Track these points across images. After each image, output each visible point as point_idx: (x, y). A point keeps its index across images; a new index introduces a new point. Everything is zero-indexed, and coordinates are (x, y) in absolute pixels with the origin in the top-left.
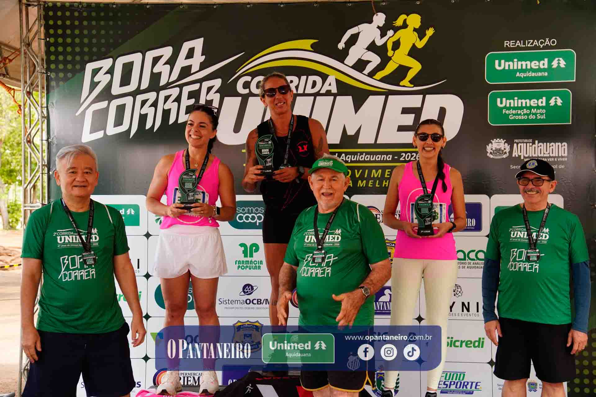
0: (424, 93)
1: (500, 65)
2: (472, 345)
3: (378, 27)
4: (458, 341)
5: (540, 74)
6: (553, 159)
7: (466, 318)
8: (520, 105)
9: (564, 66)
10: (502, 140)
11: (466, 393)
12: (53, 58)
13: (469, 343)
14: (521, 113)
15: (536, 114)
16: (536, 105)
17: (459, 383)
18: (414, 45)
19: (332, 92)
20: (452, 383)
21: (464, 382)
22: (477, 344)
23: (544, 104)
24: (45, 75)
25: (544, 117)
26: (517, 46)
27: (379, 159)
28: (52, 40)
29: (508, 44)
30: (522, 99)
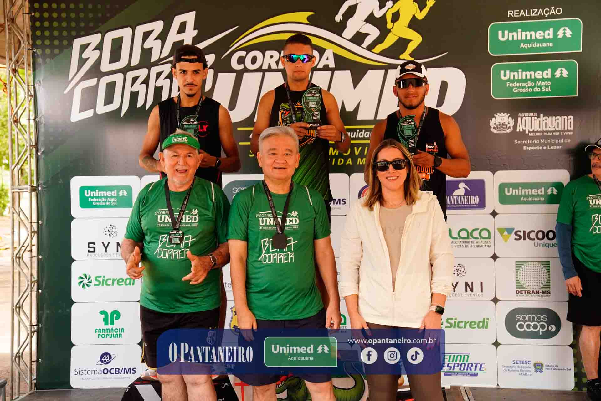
1: (503, 36)
2: (476, 326)
4: (462, 322)
5: (545, 45)
6: (558, 133)
7: (470, 298)
8: (524, 78)
9: (570, 36)
10: (505, 114)
11: (471, 375)
12: (38, 33)
13: (473, 323)
14: (525, 86)
15: (540, 87)
16: (541, 77)
17: (463, 365)
18: (414, 16)
19: (330, 66)
20: (456, 365)
21: (468, 364)
22: (481, 325)
23: (549, 76)
24: (31, 52)
25: (549, 89)
26: (522, 15)
28: (37, 15)
29: (511, 14)
30: (526, 71)
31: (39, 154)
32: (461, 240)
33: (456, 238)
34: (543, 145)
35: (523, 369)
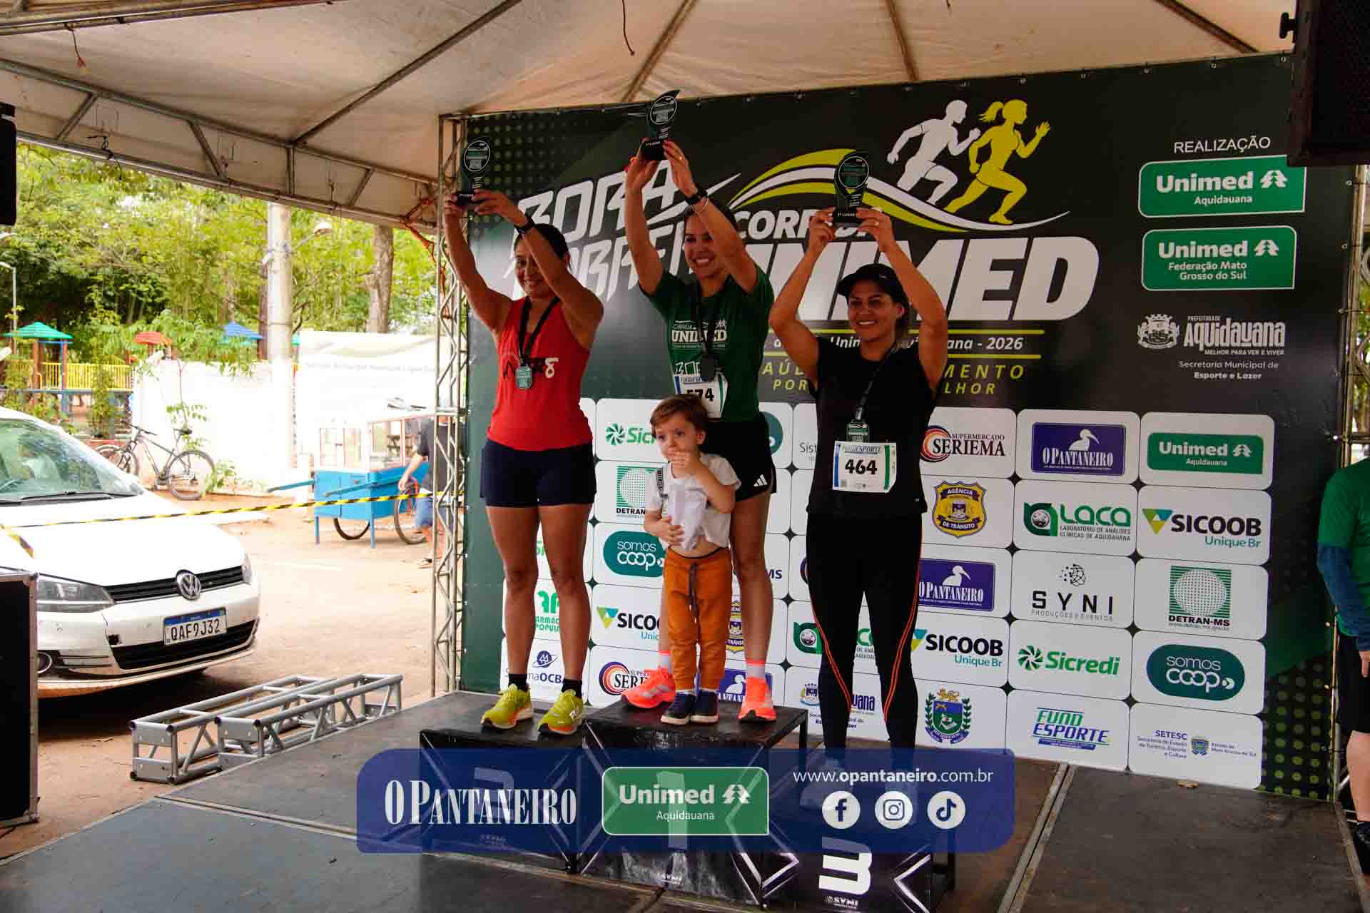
0: (1030, 234)
1: (1165, 185)
2: (1097, 668)
3: (955, 125)
4: (1073, 660)
5: (1238, 200)
6: (1257, 352)
7: (1088, 621)
8: (1200, 255)
9: (1284, 186)
10: (1165, 316)
11: (1084, 748)
13: (1093, 664)
14: (1201, 270)
15: (1228, 271)
16: (1230, 255)
17: (1071, 730)
18: (1014, 153)
20: (1060, 729)
21: (1080, 730)
22: (1106, 667)
23: (1244, 253)
25: (1244, 276)
26: (1198, 150)
27: (952, 347)
29: (1180, 148)
30: (1203, 245)
31: (470, 362)
32: (1080, 525)
33: (1072, 522)
34: (1229, 371)
35: (1175, 747)
